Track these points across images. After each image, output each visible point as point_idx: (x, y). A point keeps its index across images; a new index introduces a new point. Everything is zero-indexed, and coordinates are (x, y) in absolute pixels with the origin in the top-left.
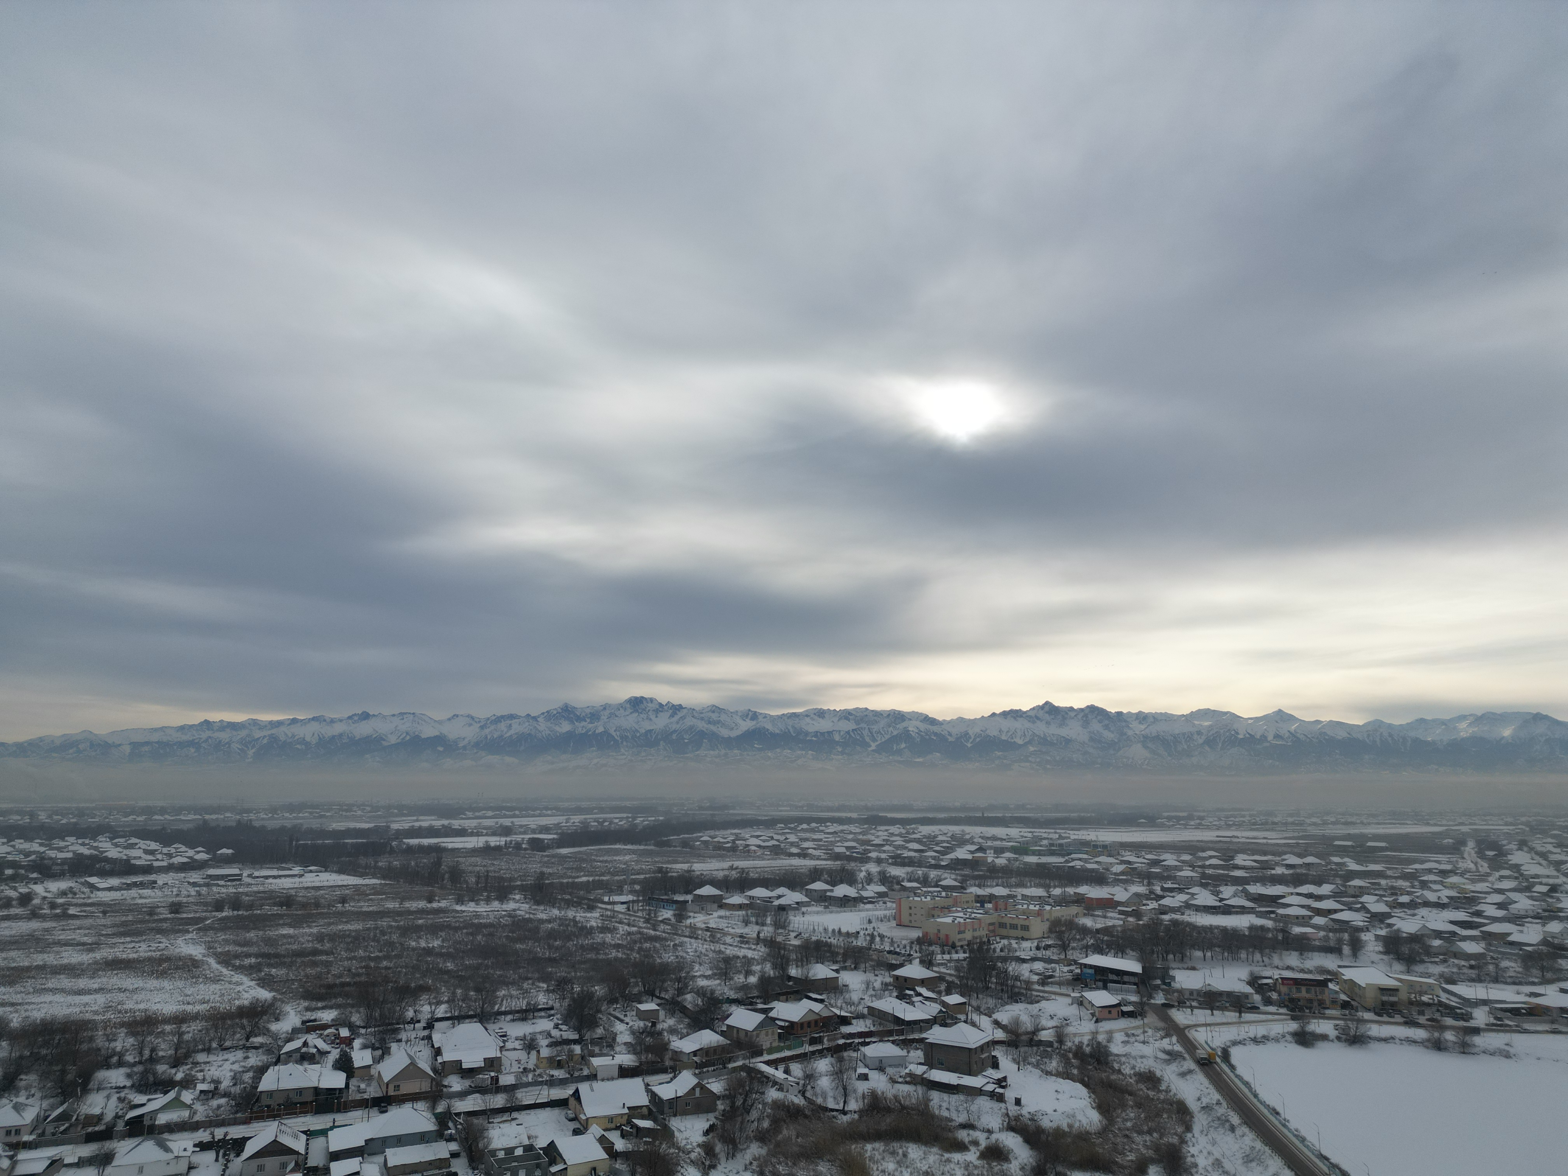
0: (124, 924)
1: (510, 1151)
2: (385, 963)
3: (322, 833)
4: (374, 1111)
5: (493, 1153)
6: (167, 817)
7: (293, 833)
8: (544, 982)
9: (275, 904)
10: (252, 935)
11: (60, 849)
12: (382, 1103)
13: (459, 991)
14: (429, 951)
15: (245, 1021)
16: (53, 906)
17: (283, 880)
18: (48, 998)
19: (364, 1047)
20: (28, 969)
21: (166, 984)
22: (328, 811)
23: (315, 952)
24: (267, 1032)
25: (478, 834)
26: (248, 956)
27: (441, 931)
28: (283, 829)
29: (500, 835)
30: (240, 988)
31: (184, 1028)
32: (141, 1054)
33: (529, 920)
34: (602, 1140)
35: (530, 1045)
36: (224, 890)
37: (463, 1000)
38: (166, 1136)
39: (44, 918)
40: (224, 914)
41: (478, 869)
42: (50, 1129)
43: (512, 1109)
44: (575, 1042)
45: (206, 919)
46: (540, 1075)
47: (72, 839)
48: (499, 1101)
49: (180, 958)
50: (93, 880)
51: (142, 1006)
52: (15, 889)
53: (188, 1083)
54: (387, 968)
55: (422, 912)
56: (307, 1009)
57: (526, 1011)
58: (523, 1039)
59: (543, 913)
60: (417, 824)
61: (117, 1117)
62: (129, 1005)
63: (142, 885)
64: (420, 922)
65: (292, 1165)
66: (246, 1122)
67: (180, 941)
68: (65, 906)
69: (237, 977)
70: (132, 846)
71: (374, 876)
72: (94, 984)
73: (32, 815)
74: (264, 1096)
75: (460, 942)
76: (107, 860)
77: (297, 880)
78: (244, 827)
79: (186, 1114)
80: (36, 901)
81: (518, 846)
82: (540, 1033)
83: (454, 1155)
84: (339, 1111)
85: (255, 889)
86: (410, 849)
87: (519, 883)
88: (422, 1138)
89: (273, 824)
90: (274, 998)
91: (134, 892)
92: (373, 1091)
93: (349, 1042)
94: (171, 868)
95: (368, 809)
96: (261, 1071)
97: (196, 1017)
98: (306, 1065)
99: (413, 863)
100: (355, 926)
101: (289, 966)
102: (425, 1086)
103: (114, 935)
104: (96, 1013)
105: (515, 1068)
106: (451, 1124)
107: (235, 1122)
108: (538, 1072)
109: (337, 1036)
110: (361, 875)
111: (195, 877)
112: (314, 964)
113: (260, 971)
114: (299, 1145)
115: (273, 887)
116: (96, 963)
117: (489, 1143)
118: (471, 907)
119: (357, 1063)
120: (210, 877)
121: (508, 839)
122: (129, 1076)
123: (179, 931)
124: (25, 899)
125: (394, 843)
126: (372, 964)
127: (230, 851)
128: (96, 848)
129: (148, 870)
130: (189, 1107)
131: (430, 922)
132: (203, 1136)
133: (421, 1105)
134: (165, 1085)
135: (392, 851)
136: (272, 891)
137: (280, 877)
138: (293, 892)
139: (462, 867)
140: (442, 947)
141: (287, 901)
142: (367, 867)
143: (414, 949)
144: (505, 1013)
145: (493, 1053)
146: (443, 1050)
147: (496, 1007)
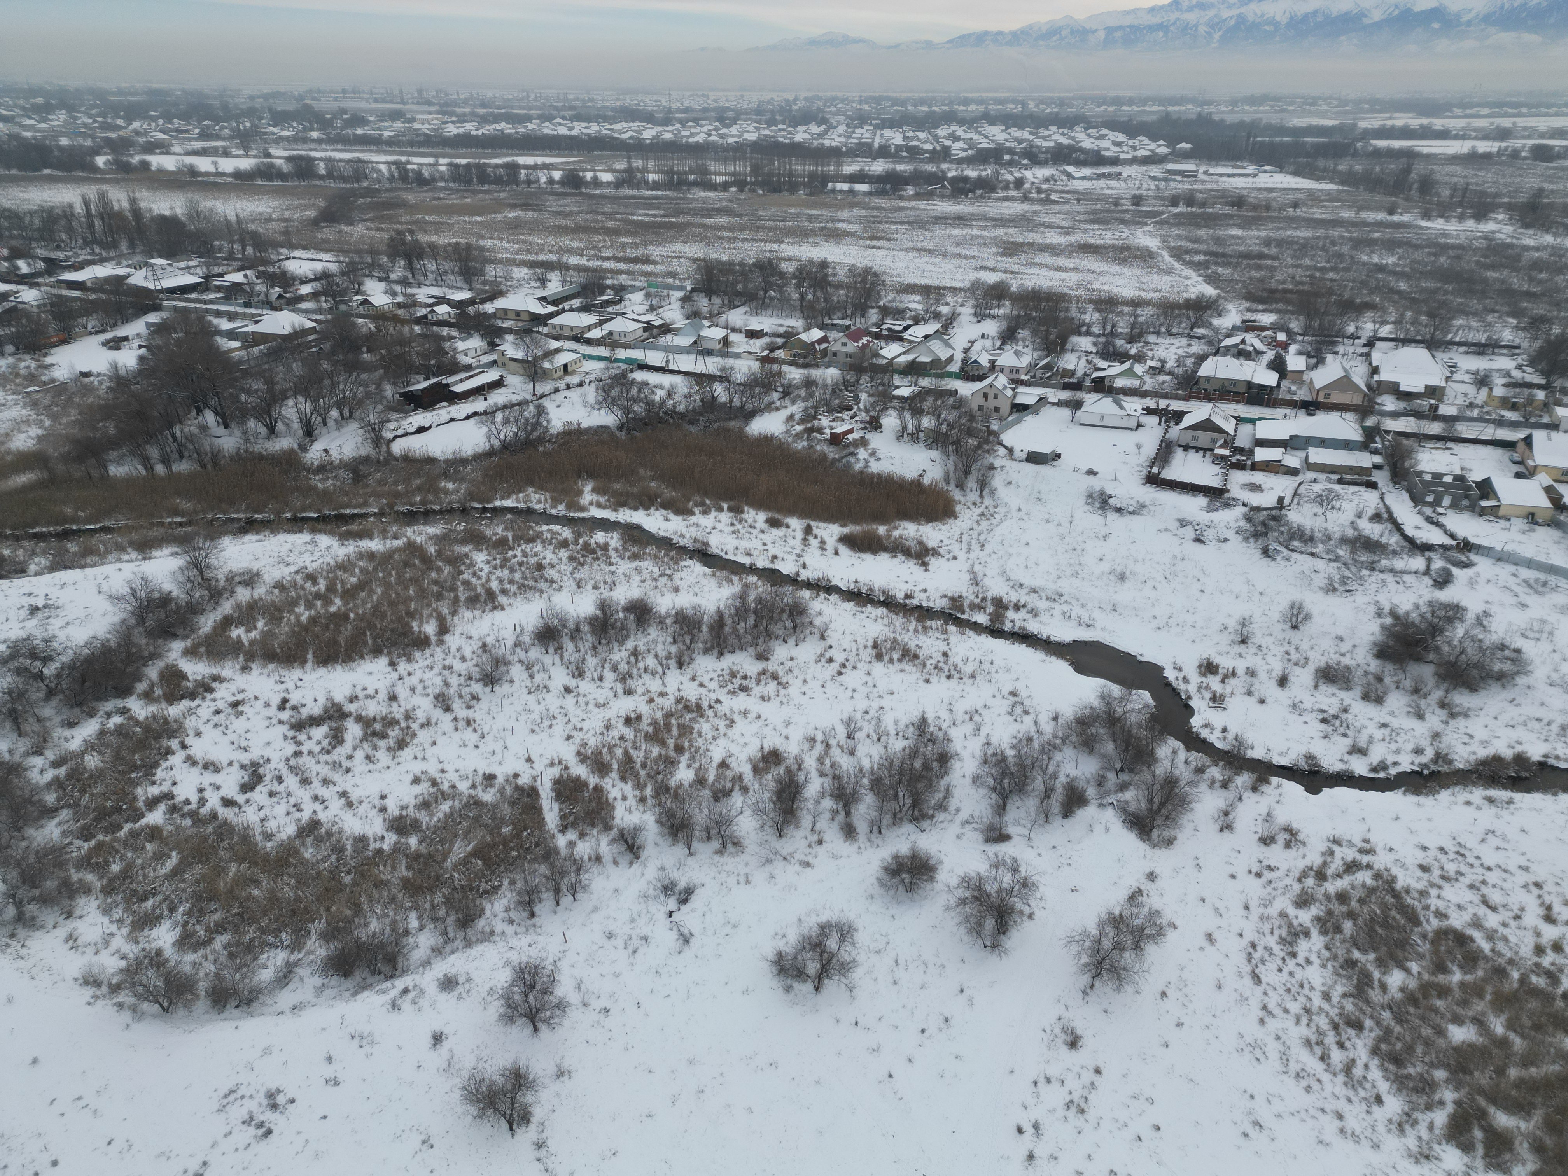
0: (1094, 212)
1: (1437, 476)
2: (1331, 275)
3: (1282, 130)
4: (1302, 413)
5: (1419, 474)
6: (1135, 108)
7: (1251, 128)
8: (1514, 317)
9: (1227, 204)
10: (1202, 232)
11: (1045, 138)
12: (1310, 407)
13: (1409, 314)
14: (1381, 268)
15: (1191, 313)
16: (1039, 191)
17: (1237, 179)
18: (1036, 270)
19: (1300, 353)
20: (1022, 244)
21: (1125, 270)
22: (1291, 104)
23: (1261, 256)
24: (1209, 325)
25: (1464, 137)
26: (1198, 252)
27: (1399, 247)
28: (1241, 125)
29: (1494, 139)
30: (1189, 282)
31: (1139, 311)
32: (1104, 327)
33: (1511, 246)
34: (1549, 490)
35: (1482, 381)
36: (1180, 186)
37: (1412, 324)
38: (1121, 397)
39: (1032, 201)
40: (1179, 210)
41: (1456, 179)
42: (1039, 374)
43: (1448, 439)
44: (1539, 387)
45: (1163, 213)
46: (1488, 413)
47: (1053, 129)
48: (1435, 428)
49: (1138, 249)
50: (1070, 169)
51: (1106, 288)
52: (1011, 173)
53: (1139, 358)
54: (1332, 280)
55: (1380, 224)
56: (1248, 310)
57: (1485, 345)
58: (1476, 373)
59: (1530, 238)
60: (1389, 123)
61: (1085, 374)
62: (1096, 285)
63: (1108, 176)
64: (1376, 235)
65: (1221, 442)
66: (1186, 399)
67: (1139, 233)
68: (1048, 192)
69: (1187, 272)
70: (1102, 137)
71: (1332, 181)
72: (1070, 263)
73: (1024, 104)
74: (1202, 381)
75: (1419, 262)
76: (1082, 150)
77: (1250, 179)
78: (1204, 121)
79: (1137, 383)
80: (1027, 186)
81: (1515, 154)
82: (1498, 371)
83: (1377, 467)
84: (1268, 405)
85: (1209, 186)
86: (1377, 153)
87: (1506, 200)
88: (1346, 445)
89: (1231, 118)
90: (1219, 296)
91: (1102, 183)
92: (1302, 394)
93: (1285, 346)
94: (1134, 161)
95: (1335, 102)
96: (1201, 358)
97: (1149, 303)
98: (1242, 360)
99: (1378, 169)
100: (1304, 233)
101: (1235, 266)
102: (1357, 400)
103: (1086, 221)
104: (1071, 288)
105: (1460, 400)
106: (1378, 439)
107: (1176, 397)
108: (1486, 409)
109: (1274, 339)
110: (1318, 179)
111: (1155, 170)
112: (1259, 267)
113: (1208, 268)
114: (1229, 427)
115: (1226, 186)
116: (1071, 245)
117: (1416, 464)
118: (1438, 224)
119: (1290, 367)
120: (1169, 171)
121: (1504, 144)
122: (1095, 344)
123: (1138, 223)
124: (1019, 183)
125: (1359, 145)
126: (1318, 274)
127: (1188, 146)
128: (1073, 138)
129: (1115, 161)
130: (1140, 377)
131: (1387, 236)
132: (1150, 403)
133: (1349, 416)
134: (1122, 357)
135: (1355, 154)
136: (1225, 190)
137: (1233, 175)
138: (1245, 192)
139: (1437, 176)
140: (1397, 265)
141: (1238, 201)
142: (1325, 170)
143: (1365, 264)
144: (1459, 344)
145: (1437, 381)
146: (1382, 370)
147: (1450, 336)
